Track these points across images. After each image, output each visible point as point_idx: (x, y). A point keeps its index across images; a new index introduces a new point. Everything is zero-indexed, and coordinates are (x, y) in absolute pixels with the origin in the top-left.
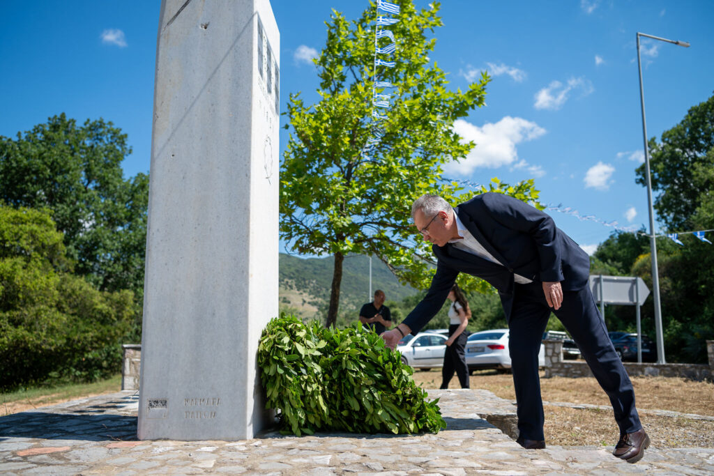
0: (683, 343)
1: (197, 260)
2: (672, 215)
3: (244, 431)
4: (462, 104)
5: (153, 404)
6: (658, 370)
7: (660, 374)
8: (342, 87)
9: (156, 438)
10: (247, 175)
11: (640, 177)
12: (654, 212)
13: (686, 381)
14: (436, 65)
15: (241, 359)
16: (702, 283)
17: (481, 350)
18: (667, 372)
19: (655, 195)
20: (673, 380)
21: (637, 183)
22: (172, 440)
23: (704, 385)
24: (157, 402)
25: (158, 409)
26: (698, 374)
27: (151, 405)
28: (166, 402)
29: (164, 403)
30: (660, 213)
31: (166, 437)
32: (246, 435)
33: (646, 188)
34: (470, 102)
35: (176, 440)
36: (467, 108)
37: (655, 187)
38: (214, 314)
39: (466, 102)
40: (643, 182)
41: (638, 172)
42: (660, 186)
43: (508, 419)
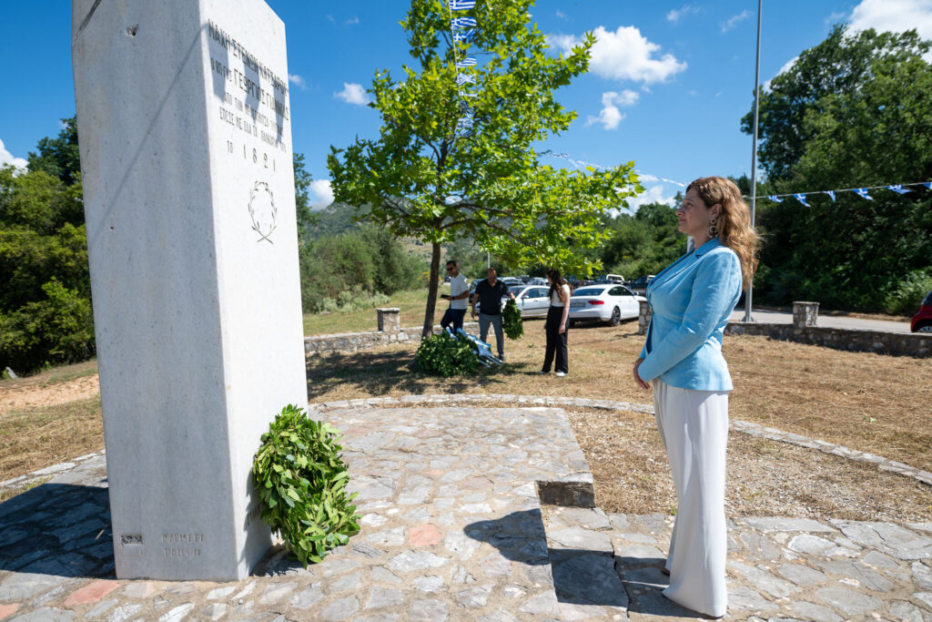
0: (769, 288)
1: (158, 368)
2: (773, 163)
3: (235, 570)
4: (563, 72)
5: (126, 539)
6: (744, 329)
7: (746, 333)
8: (435, 54)
9: (135, 577)
10: (211, 255)
11: (745, 125)
12: (757, 157)
13: (768, 339)
14: (536, 27)
15: (224, 489)
16: (795, 232)
17: (582, 305)
18: (752, 331)
19: (759, 142)
20: (757, 338)
21: (742, 131)
22: (153, 579)
23: (785, 347)
24: (131, 538)
25: (133, 545)
26: (781, 332)
27: (124, 540)
28: (141, 537)
29: (140, 539)
30: (762, 160)
31: (147, 576)
32: (237, 576)
33: (751, 136)
34: (572, 69)
35: (157, 580)
36: (569, 76)
37: (760, 136)
38: (186, 436)
39: (566, 69)
40: (749, 130)
41: (743, 121)
42: (764, 135)
43: (570, 486)
